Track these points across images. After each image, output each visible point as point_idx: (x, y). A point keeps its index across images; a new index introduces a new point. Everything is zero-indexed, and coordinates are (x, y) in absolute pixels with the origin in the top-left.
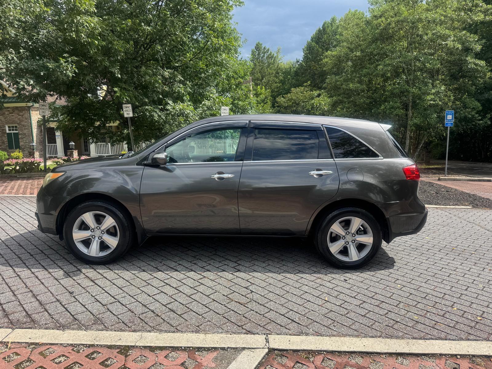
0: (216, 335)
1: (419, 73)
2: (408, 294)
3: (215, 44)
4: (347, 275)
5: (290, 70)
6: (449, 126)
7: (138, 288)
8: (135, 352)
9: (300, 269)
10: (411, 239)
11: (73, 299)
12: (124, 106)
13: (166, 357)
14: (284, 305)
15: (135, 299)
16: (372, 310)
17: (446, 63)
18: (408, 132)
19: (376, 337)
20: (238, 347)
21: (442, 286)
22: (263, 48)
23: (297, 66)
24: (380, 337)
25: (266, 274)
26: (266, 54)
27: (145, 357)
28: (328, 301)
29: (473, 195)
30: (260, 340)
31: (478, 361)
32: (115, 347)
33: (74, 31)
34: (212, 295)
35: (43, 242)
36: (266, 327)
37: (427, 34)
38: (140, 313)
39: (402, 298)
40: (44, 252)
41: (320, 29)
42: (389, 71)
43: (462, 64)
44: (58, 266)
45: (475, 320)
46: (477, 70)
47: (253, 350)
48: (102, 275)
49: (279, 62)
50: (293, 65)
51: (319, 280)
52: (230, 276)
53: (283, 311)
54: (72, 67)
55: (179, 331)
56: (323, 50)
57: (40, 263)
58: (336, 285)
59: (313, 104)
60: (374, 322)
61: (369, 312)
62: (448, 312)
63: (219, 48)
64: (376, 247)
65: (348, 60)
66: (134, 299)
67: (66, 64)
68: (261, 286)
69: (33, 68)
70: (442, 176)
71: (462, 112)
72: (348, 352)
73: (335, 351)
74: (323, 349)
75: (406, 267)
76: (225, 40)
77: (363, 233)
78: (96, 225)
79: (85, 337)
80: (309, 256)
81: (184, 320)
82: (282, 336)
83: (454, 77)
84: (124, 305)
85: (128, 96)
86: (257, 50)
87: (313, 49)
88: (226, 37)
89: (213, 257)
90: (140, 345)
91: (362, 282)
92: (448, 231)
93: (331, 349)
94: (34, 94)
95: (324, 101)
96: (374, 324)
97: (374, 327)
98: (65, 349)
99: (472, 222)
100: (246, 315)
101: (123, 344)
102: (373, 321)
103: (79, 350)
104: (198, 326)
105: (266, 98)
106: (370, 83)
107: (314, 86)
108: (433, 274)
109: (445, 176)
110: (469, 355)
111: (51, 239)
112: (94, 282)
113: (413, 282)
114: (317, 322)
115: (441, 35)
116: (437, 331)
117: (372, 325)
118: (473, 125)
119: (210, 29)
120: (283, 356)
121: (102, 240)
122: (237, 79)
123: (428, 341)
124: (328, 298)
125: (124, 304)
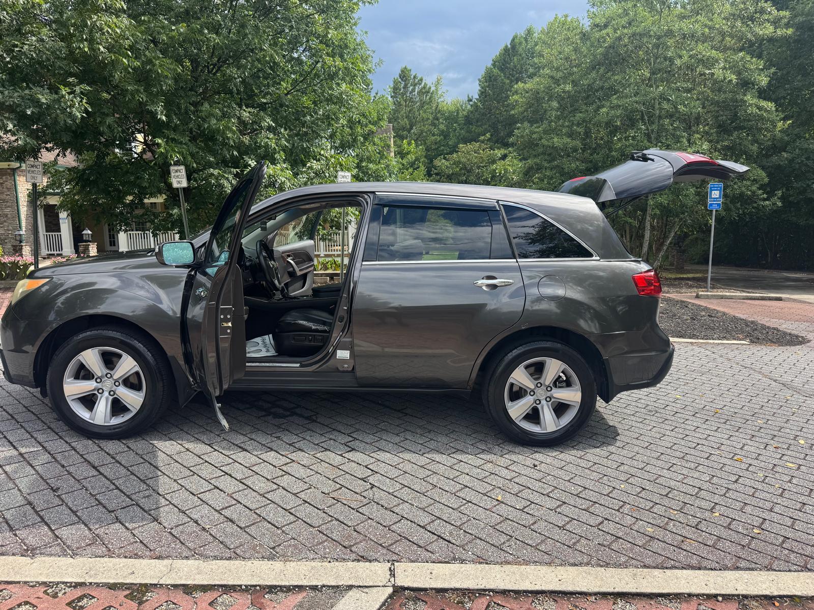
0: (304, 563)
1: (667, 121)
2: (639, 490)
3: (329, 67)
4: (537, 456)
5: (458, 113)
6: (714, 208)
7: (175, 480)
8: (157, 596)
9: (458, 447)
10: (647, 396)
11: (57, 501)
12: (172, 168)
13: (211, 604)
14: (426, 510)
15: (168, 501)
16: (576, 518)
17: (710, 106)
18: (648, 218)
19: (581, 564)
20: (341, 584)
21: (696, 475)
22: (412, 77)
23: (469, 107)
24: (587, 564)
25: (400, 455)
26: (417, 87)
27: (174, 603)
28: (502, 502)
29: (752, 322)
30: (380, 572)
31: (753, 605)
32: (122, 587)
33: (86, 40)
34: (304, 492)
35: (17, 400)
36: (393, 548)
37: (680, 57)
38: (173, 525)
39: (629, 496)
40: (16, 417)
41: (506, 46)
42: (618, 117)
43: (738, 106)
44: (38, 442)
45: (749, 533)
46: (761, 118)
47: (366, 590)
48: (113, 458)
49: (439, 100)
50: (462, 106)
51: (489, 465)
52: (338, 460)
53: (424, 519)
54: (81, 101)
55: (240, 556)
56: (512, 81)
57: (5, 437)
58: (517, 474)
59: (495, 170)
60: (578, 538)
61: (571, 521)
62: (705, 520)
63: (336, 74)
64: (587, 407)
65: (551, 98)
66: (166, 499)
67: (71, 96)
68: (390, 477)
69: (13, 101)
70: (703, 291)
71: (736, 186)
72: (532, 592)
73: (509, 591)
74: (488, 587)
75: (638, 442)
76: (345, 61)
77: (564, 384)
78: (106, 371)
79: (70, 569)
80: (475, 423)
81: (249, 538)
82: (420, 564)
83: (723, 129)
84: (145, 511)
85: (179, 153)
86: (402, 80)
87: (495, 80)
88: (347, 55)
89: (310, 426)
90: (167, 583)
91: (561, 468)
92: (709, 382)
93: (502, 586)
94: (17, 148)
95: (512, 165)
96: (578, 541)
97: (578, 547)
98: (32, 590)
99: (749, 366)
100: (359, 528)
101: (138, 581)
102: (577, 536)
103: (57, 593)
104: (273, 548)
105: (417, 159)
106: (587, 136)
107: (497, 142)
108: (682, 455)
109: (707, 291)
110: (738, 596)
111: (31, 395)
112: (98, 471)
113: (648, 468)
114: (481, 539)
115: (704, 58)
116: (685, 553)
117: (574, 544)
118: (753, 208)
119: (321, 42)
120: (419, 599)
121: (115, 396)
122: (366, 126)
123: (668, 572)
124: (502, 496)
125: (147, 509)
